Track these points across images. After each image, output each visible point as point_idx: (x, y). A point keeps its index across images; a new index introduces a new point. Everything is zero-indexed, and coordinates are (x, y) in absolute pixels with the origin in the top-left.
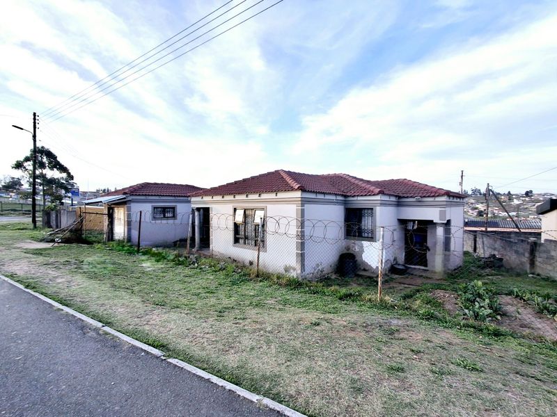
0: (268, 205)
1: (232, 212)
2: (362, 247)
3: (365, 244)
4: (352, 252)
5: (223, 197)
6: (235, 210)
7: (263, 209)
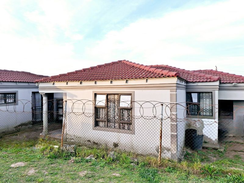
0: (136, 91)
1: (92, 97)
2: (202, 123)
3: (205, 121)
4: (194, 128)
5: (81, 83)
6: (96, 95)
7: (130, 94)
